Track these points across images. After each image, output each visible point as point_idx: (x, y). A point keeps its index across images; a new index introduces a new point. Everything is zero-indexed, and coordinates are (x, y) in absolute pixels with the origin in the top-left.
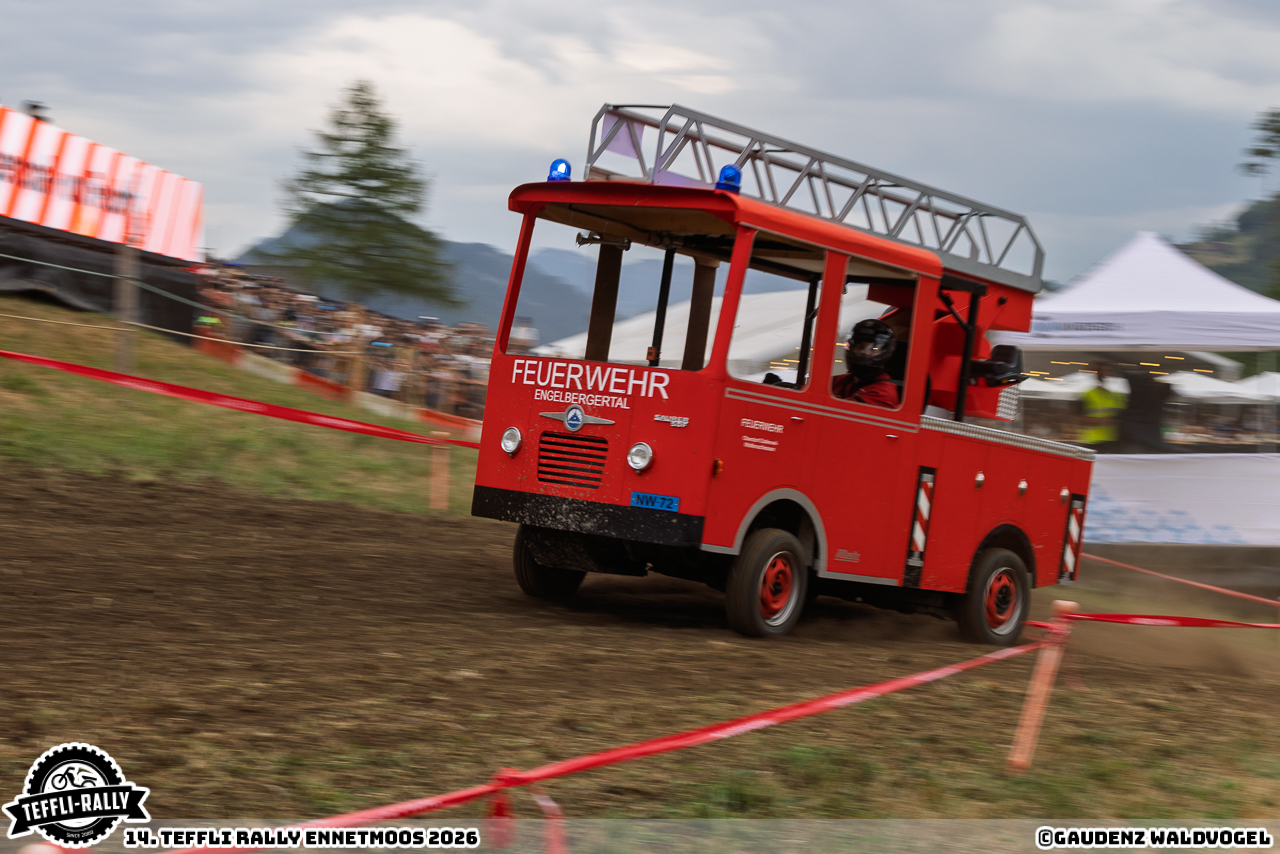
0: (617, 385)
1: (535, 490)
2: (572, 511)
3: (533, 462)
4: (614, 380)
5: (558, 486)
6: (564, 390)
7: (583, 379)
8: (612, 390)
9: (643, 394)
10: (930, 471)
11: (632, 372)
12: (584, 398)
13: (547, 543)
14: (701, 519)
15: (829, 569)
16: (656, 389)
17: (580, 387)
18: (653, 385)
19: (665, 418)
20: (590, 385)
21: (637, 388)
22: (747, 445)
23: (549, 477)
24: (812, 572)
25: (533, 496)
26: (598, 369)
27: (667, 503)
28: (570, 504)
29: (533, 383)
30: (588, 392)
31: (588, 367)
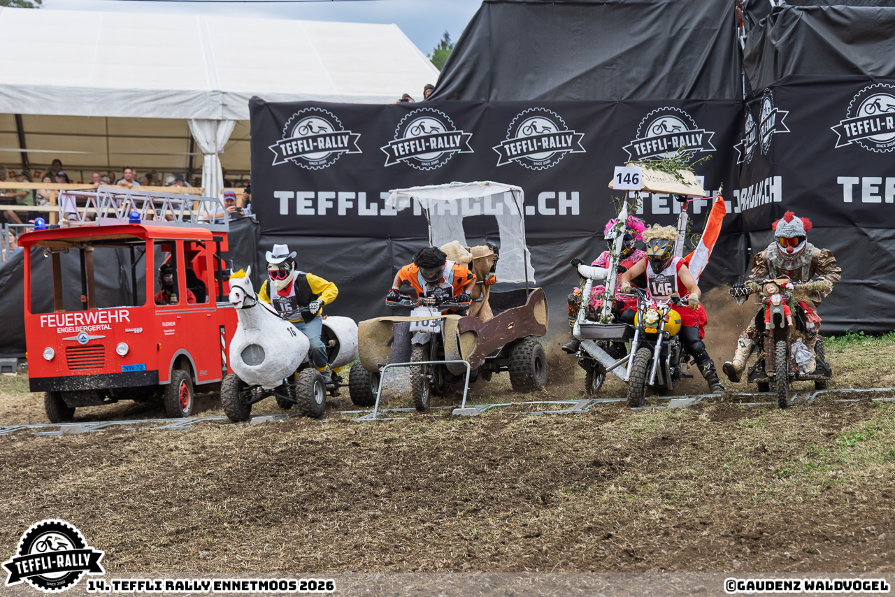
0: (103, 319)
1: (68, 375)
2: (92, 380)
3: (64, 362)
4: (100, 317)
5: (81, 370)
6: (74, 326)
7: (84, 320)
8: (100, 322)
9: (117, 321)
10: (223, 327)
11: (109, 312)
12: (86, 328)
13: (76, 397)
14: (157, 371)
15: (199, 381)
16: (123, 318)
17: (83, 324)
18: (121, 316)
19: (130, 330)
20: (88, 322)
21: (113, 319)
22: (166, 334)
23: (75, 367)
24: (194, 384)
25: (69, 377)
26: (91, 314)
27: (140, 367)
28: (90, 377)
29: (55, 326)
30: (88, 325)
31: (85, 314)
